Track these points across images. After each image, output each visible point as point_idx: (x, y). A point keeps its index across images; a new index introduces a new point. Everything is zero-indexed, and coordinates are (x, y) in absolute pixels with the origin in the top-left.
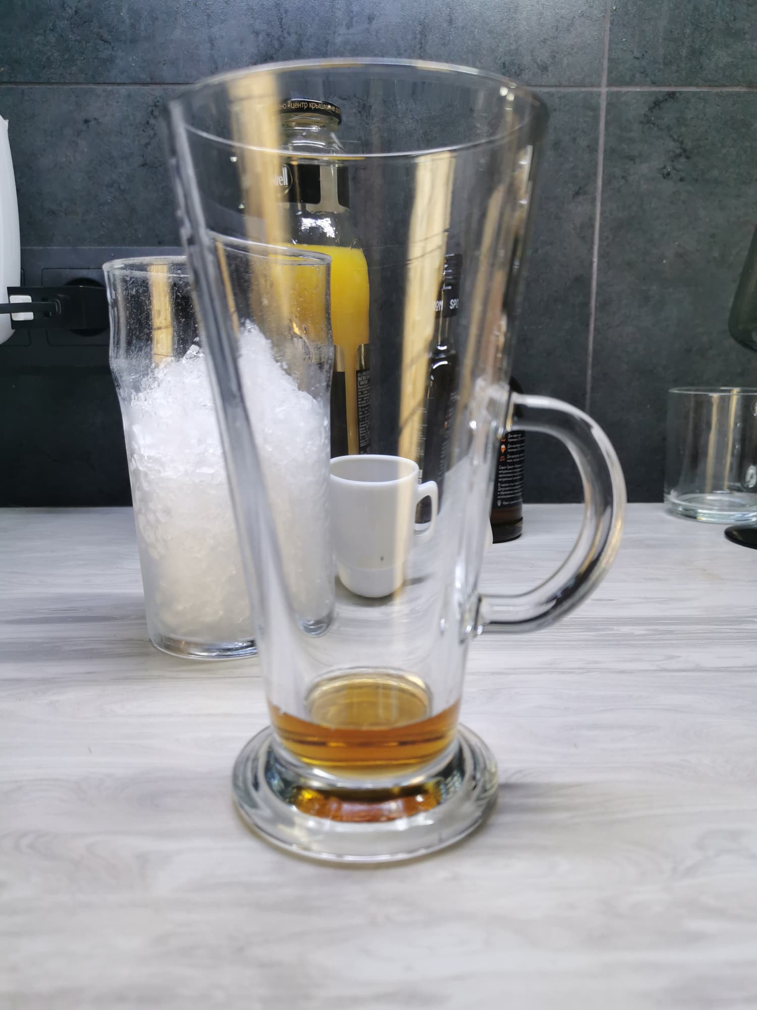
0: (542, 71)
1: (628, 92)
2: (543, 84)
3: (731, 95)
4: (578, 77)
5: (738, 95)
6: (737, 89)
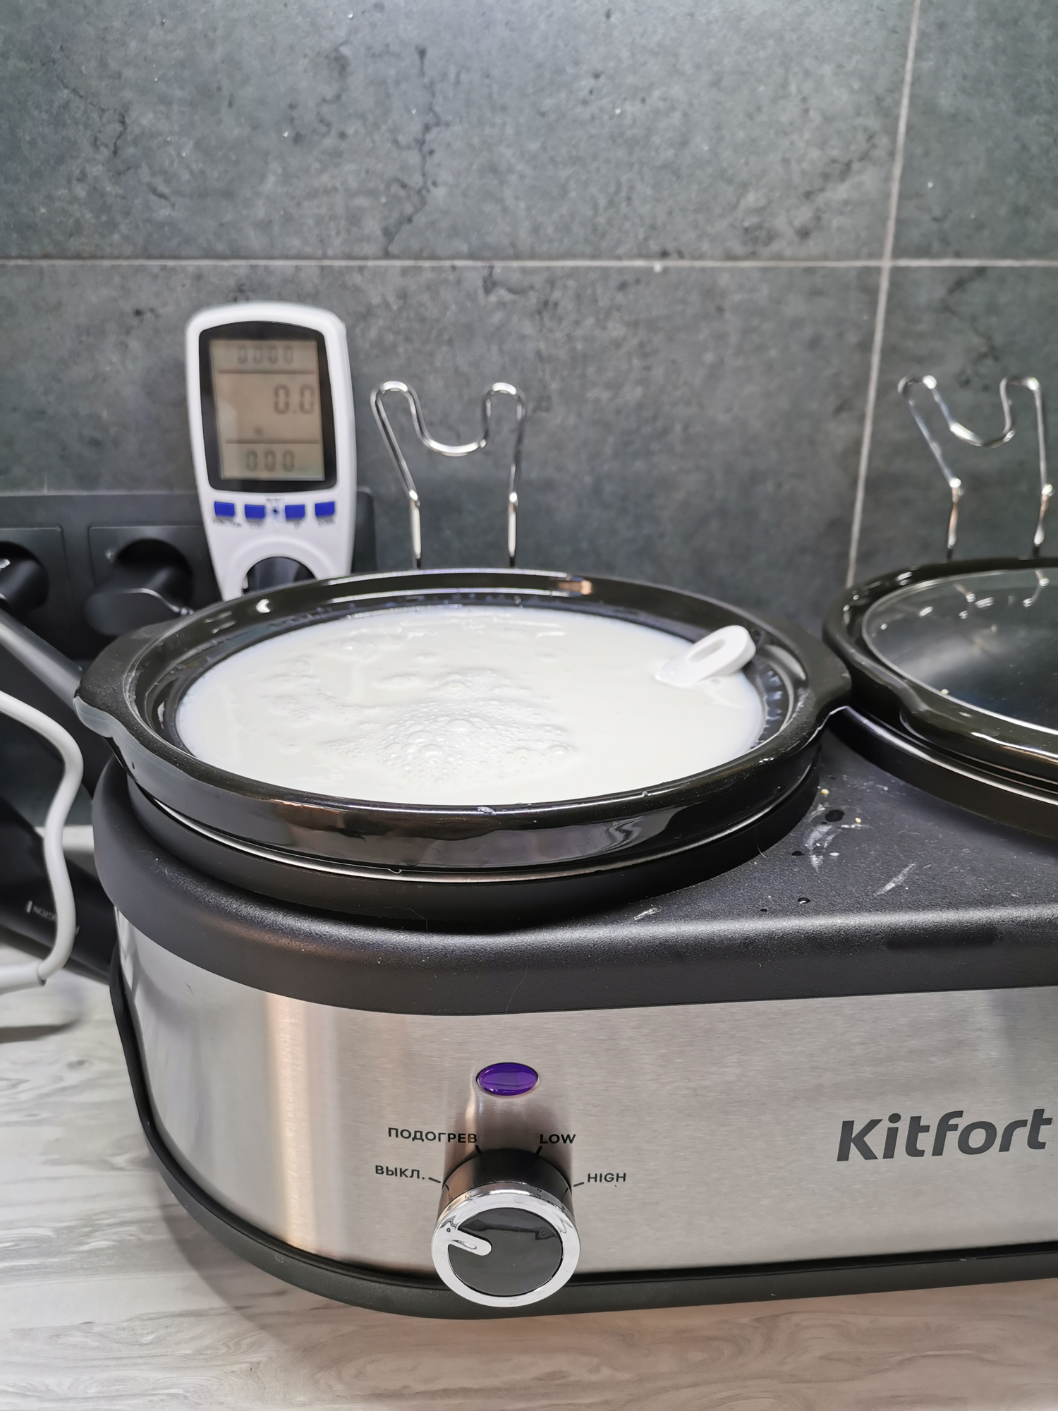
0: (801, 238)
1: (921, 267)
2: (801, 256)
4: (850, 245)
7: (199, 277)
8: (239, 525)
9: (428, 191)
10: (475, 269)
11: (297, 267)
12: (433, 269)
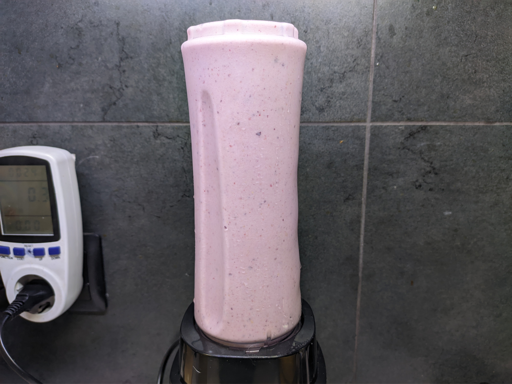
0: (319, 112)
1: (388, 126)
2: (320, 121)
3: (473, 128)
4: (347, 116)
5: (479, 128)
6: (477, 124)
7: (15, 131)
8: (12, 258)
9: (123, 90)
10: (149, 127)
11: (60, 126)
12: (127, 127)
